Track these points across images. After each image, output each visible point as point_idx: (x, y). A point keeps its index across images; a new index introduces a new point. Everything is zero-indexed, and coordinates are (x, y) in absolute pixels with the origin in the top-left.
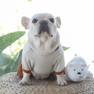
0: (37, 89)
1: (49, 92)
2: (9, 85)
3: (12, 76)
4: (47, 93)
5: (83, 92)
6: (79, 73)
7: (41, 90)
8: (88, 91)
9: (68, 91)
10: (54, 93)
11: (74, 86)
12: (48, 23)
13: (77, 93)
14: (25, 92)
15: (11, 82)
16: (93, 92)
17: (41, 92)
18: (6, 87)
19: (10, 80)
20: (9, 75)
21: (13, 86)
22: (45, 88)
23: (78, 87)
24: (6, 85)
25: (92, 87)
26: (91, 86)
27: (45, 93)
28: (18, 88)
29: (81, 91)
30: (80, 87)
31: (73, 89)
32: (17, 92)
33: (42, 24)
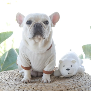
0: (35, 86)
1: (48, 88)
2: (6, 83)
3: (6, 74)
4: (45, 89)
5: (80, 87)
6: (68, 70)
7: (39, 86)
8: (84, 86)
9: (66, 86)
10: (52, 88)
11: (71, 82)
12: (42, 26)
13: (75, 88)
14: (23, 89)
15: (7, 79)
16: (89, 86)
17: (39, 89)
18: (3, 85)
19: (6, 78)
20: (3, 73)
21: (10, 83)
22: (43, 85)
23: (74, 82)
24: (2, 83)
25: (88, 82)
26: (86, 80)
27: (43, 89)
28: (15, 85)
29: (78, 86)
30: (76, 82)
31: (70, 84)
32: (15, 89)
33: (36, 27)
